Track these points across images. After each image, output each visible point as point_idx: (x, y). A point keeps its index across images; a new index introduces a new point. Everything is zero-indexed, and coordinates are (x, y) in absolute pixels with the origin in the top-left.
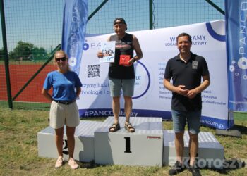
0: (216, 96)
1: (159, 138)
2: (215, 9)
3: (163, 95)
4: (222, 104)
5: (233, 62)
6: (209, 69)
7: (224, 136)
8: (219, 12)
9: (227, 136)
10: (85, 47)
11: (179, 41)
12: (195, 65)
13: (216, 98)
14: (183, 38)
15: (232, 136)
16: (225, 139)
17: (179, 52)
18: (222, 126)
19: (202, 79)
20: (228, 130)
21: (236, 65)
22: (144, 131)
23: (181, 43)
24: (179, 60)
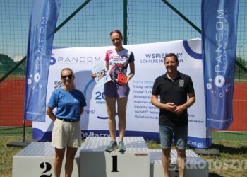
0: (194, 114)
1: (147, 155)
2: (190, 26)
3: (139, 114)
4: (200, 122)
5: (210, 80)
6: (194, 87)
7: (204, 155)
8: (194, 29)
9: (207, 155)
10: (52, 61)
11: (167, 61)
12: (182, 83)
13: (193, 116)
14: (170, 58)
15: (212, 155)
16: (205, 158)
17: (166, 71)
18: (200, 145)
19: (188, 96)
20: (207, 149)
21: (213, 83)
22: (135, 149)
23: (168, 63)
24: (167, 79)
